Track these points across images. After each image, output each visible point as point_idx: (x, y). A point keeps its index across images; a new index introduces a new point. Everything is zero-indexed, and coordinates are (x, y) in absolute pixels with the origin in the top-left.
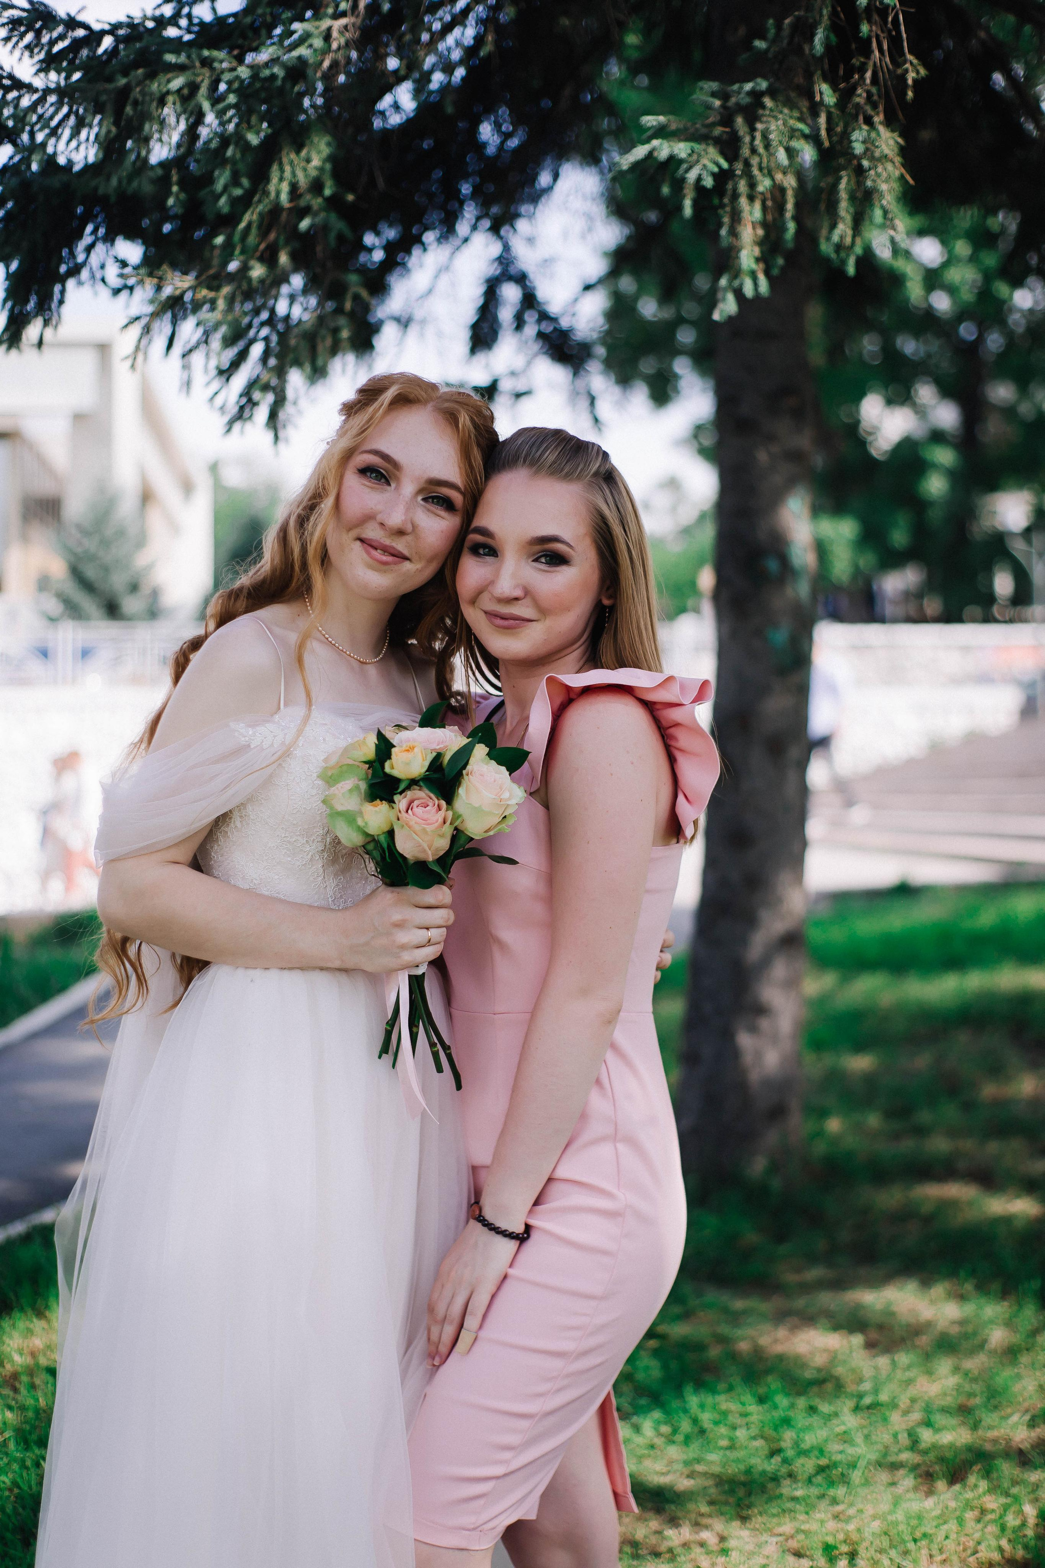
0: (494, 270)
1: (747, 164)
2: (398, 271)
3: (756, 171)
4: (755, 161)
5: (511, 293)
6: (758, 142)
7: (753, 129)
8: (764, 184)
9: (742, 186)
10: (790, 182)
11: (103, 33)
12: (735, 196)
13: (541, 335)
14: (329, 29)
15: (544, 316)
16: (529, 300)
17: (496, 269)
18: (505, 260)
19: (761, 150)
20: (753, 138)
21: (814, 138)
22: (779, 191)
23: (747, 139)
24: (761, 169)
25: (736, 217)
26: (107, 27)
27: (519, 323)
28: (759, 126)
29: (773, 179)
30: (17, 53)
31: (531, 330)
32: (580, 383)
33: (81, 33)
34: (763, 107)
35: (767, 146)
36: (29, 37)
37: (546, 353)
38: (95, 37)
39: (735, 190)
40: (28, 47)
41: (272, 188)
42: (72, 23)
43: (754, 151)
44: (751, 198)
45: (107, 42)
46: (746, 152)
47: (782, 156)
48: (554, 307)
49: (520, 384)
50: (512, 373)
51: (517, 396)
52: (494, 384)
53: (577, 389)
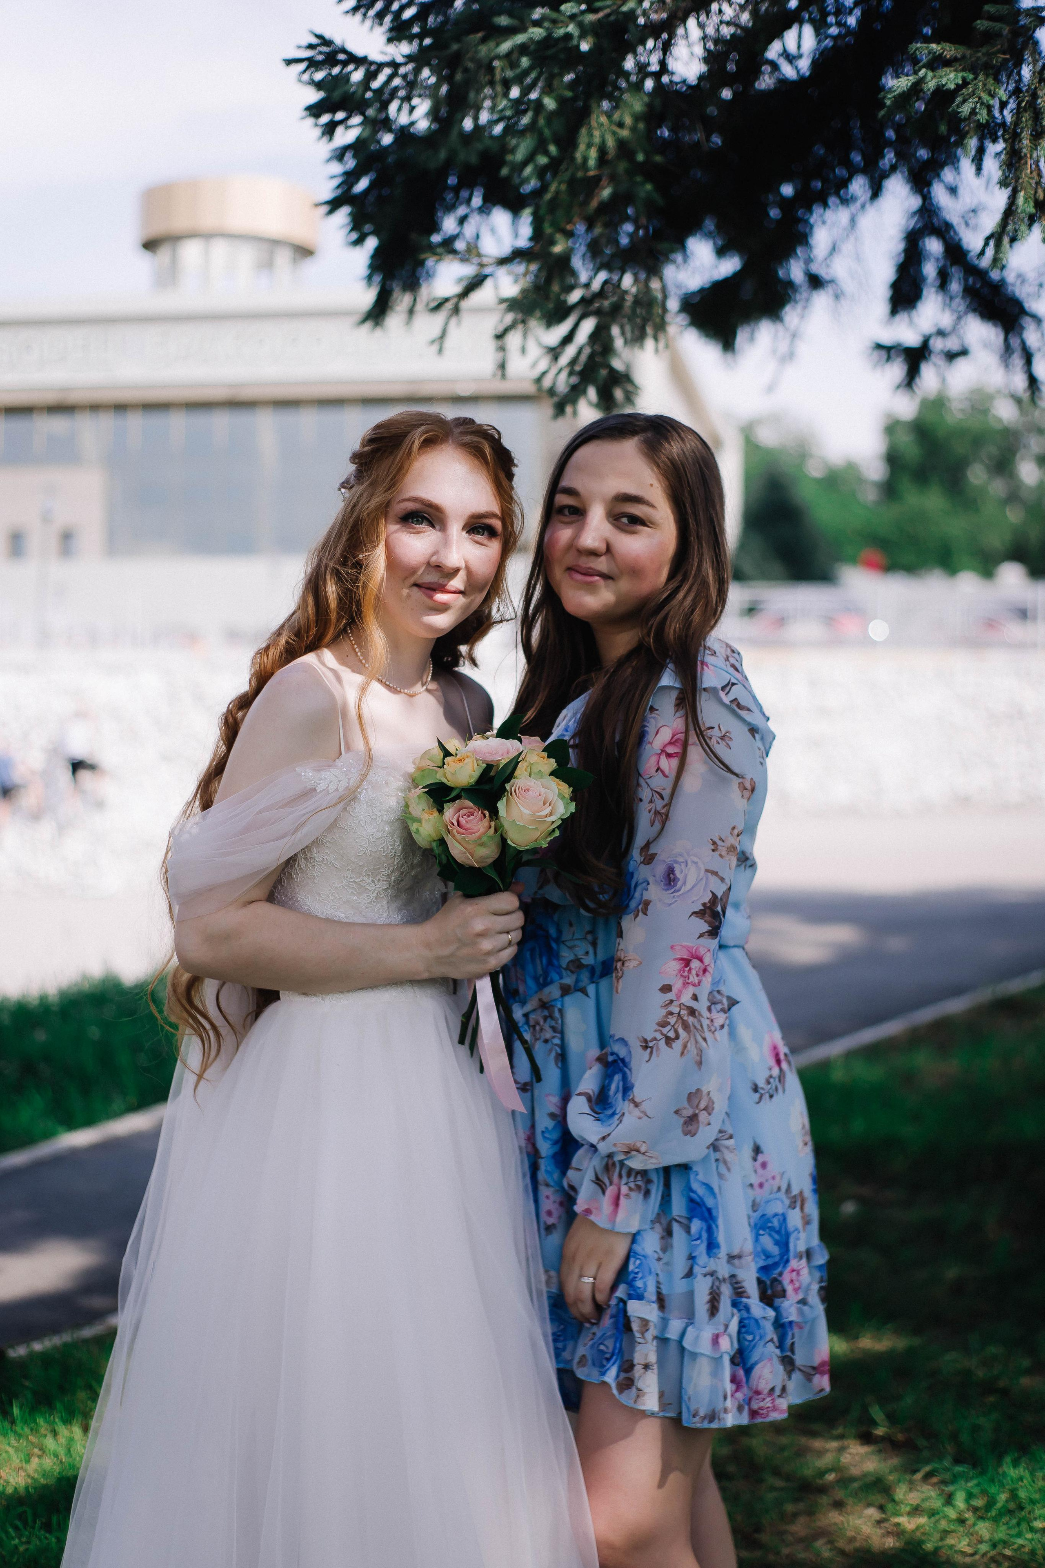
0: (914, 224)
5: (934, 246)
13: (969, 291)
15: (970, 269)
16: (954, 252)
17: (916, 223)
18: (927, 212)
27: (943, 281)
31: (955, 286)
32: (1015, 342)
37: (975, 310)
41: (578, 156)
49: (952, 344)
50: (941, 333)
51: (951, 356)
52: (923, 344)
53: (1009, 347)
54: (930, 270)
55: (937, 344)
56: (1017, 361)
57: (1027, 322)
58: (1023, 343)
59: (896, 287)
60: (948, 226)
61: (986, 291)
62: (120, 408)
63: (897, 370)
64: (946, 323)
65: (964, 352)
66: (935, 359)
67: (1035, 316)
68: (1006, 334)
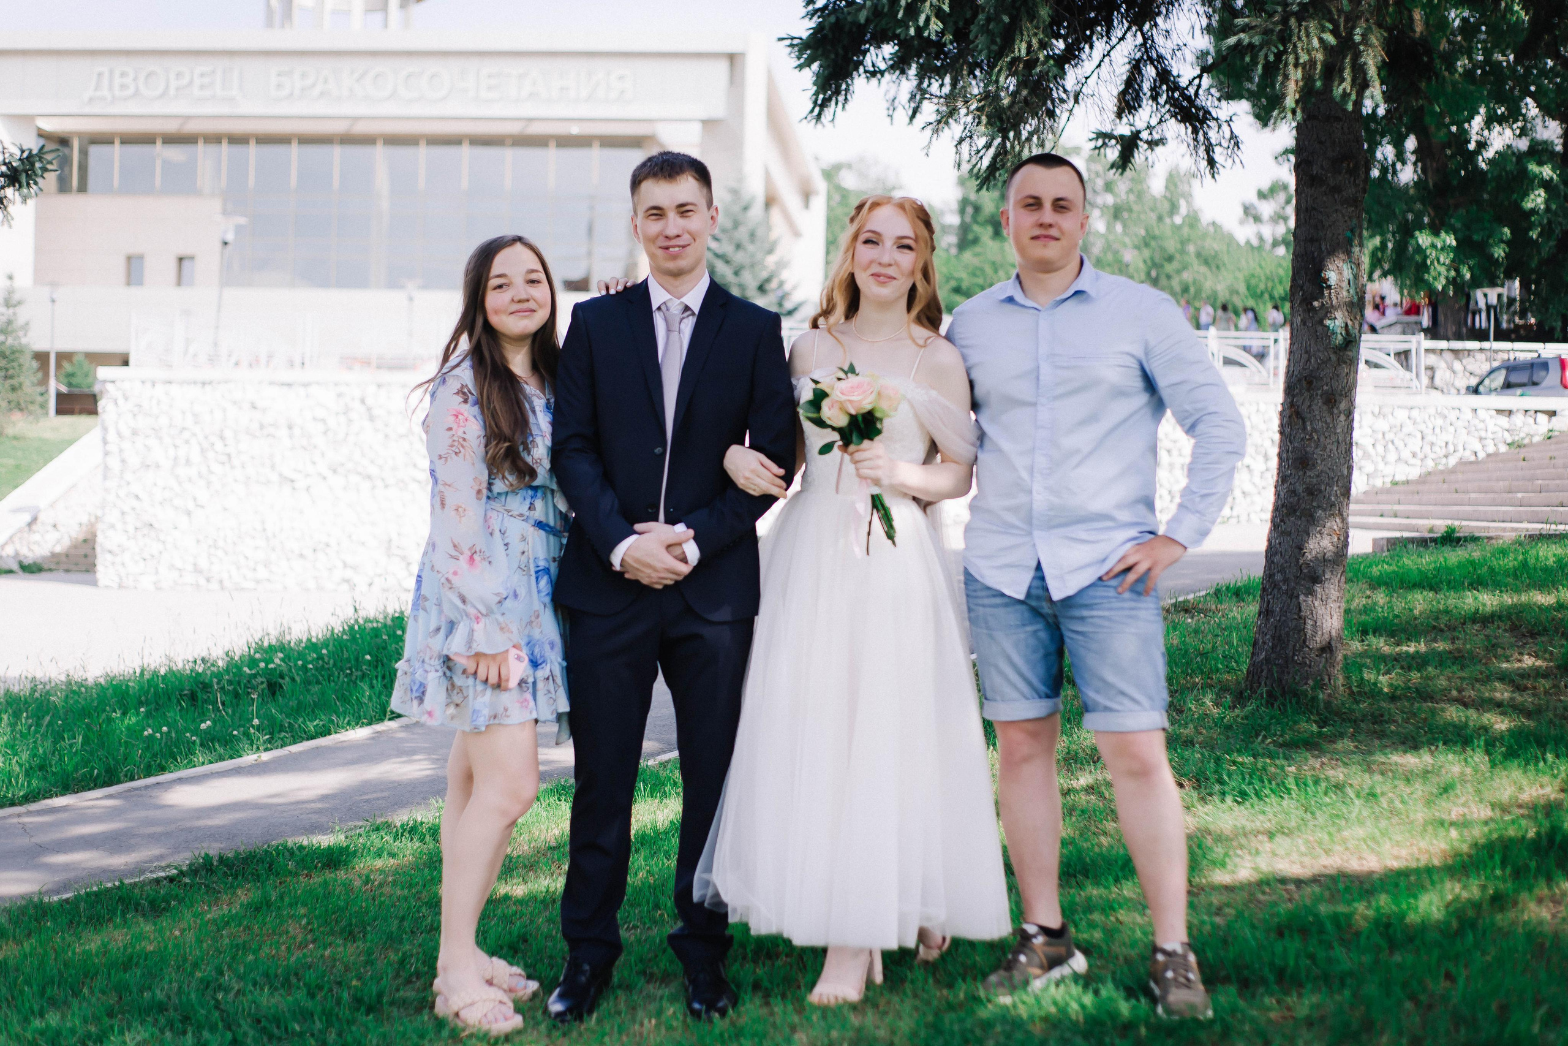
0: (1138, 55)
1: (1295, 46)
2: (1072, 61)
3: (1300, 51)
4: (1299, 45)
5: (1150, 71)
6: (1302, 33)
7: (1300, 25)
8: (1304, 58)
9: (1291, 59)
10: (1320, 56)
12: (1286, 65)
13: (1170, 101)
15: (1176, 87)
16: (1164, 75)
18: (1147, 44)
19: (1304, 38)
20: (1300, 31)
21: (1335, 33)
22: (1312, 62)
23: (1296, 31)
24: (1303, 49)
25: (1286, 77)
27: (1155, 94)
28: (1304, 23)
29: (1310, 55)
31: (1163, 98)
34: (1308, 11)
35: (1308, 35)
37: (1174, 115)
39: (1287, 59)
43: (1299, 38)
44: (1296, 66)
46: (1295, 39)
47: (1316, 43)
49: (1156, 137)
50: (1149, 127)
51: (1152, 144)
52: (1136, 135)
53: (1195, 140)
54: (1146, 86)
55: (1145, 135)
56: (1201, 150)
57: (1210, 123)
58: (1206, 138)
59: (1121, 96)
60: (1160, 57)
61: (1185, 104)
62: (238, 140)
63: (1113, 153)
64: (1154, 122)
65: (1161, 141)
66: (1143, 146)
67: (1217, 119)
68: (1195, 131)
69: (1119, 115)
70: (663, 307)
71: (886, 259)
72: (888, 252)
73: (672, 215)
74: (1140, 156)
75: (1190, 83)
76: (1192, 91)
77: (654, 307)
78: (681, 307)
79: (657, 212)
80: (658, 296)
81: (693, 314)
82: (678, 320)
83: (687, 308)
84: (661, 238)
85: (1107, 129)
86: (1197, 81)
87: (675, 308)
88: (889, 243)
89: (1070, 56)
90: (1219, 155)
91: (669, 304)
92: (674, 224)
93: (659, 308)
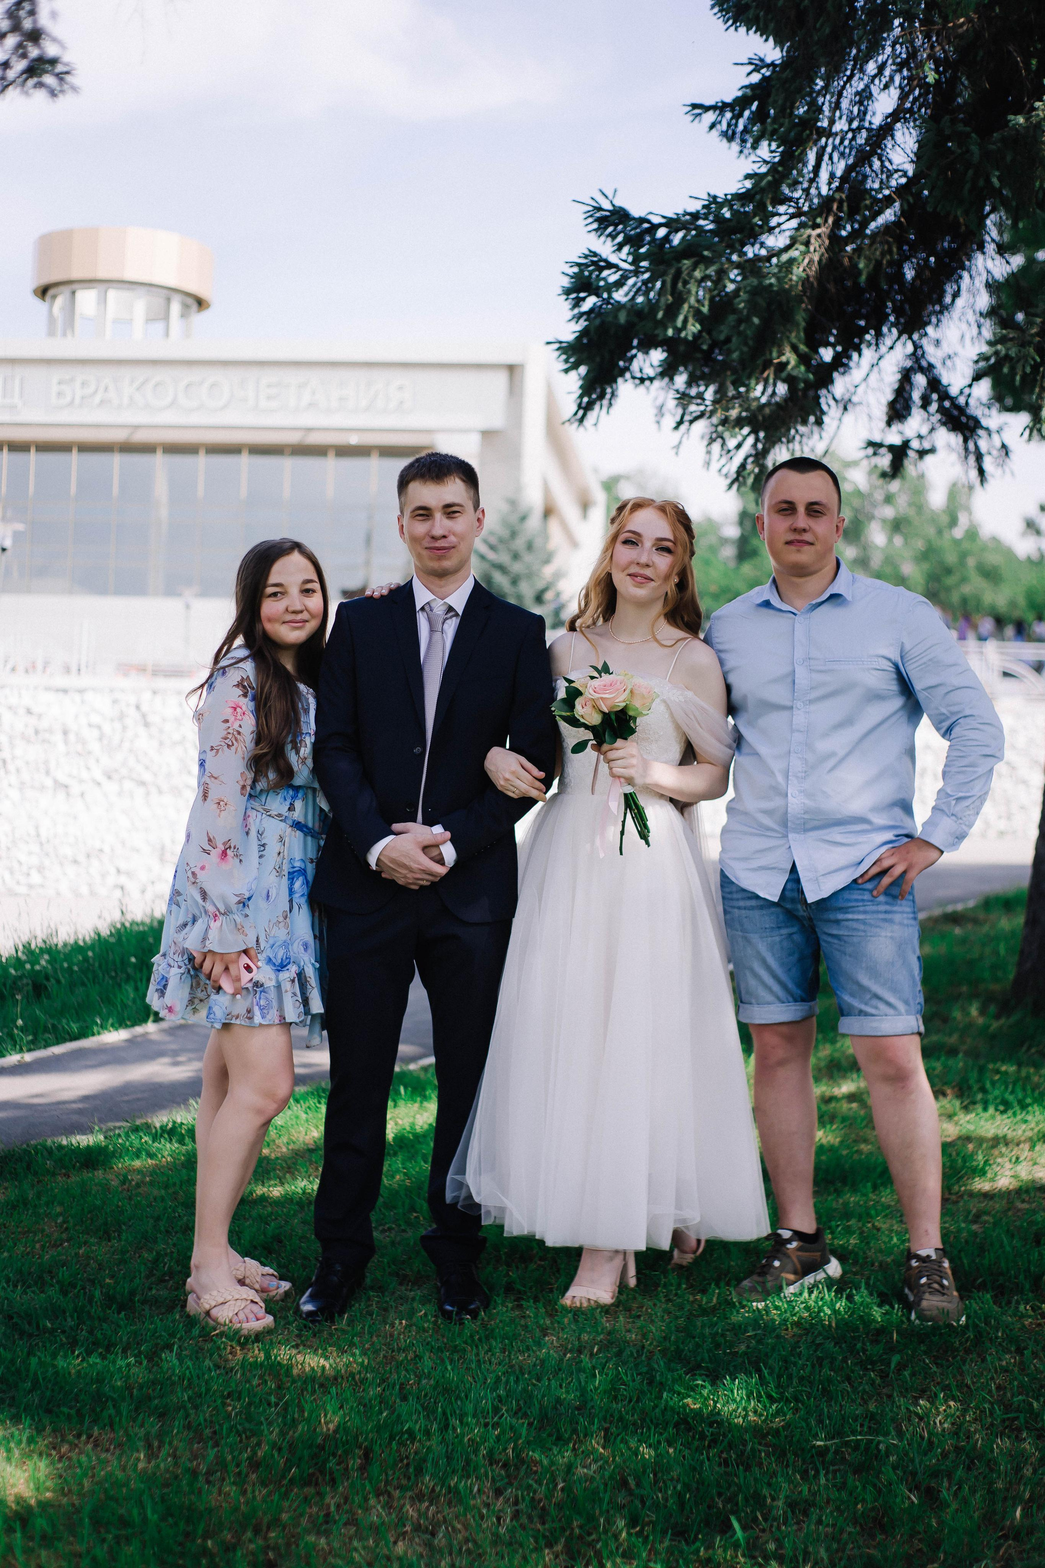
0: (909, 364)
2: (841, 370)
5: (920, 380)
11: (661, 225)
13: (941, 410)
14: (809, 236)
15: (944, 395)
16: (934, 384)
18: (917, 355)
26: (663, 221)
27: (926, 403)
30: (603, 238)
31: (934, 407)
32: (971, 445)
33: (646, 225)
36: (611, 229)
37: (944, 424)
38: (655, 227)
40: (610, 235)
42: (643, 220)
45: (661, 232)
48: (954, 391)
49: (927, 445)
50: (920, 437)
51: (922, 453)
52: (906, 444)
53: (966, 449)
54: (916, 396)
55: (915, 444)
56: (972, 459)
57: (981, 432)
58: (977, 447)
59: (892, 405)
60: (931, 366)
61: (956, 413)
63: (885, 461)
64: (924, 431)
65: (932, 451)
66: (911, 454)
67: (987, 429)
68: (965, 441)
69: (889, 423)
70: (427, 608)
71: (644, 559)
72: (646, 553)
73: (438, 516)
74: (910, 466)
75: (961, 393)
76: (962, 400)
77: (418, 607)
78: (444, 608)
79: (424, 513)
80: (422, 595)
81: (457, 615)
82: (441, 620)
83: (450, 609)
84: (428, 539)
85: (877, 438)
86: (967, 391)
87: (439, 609)
88: (648, 544)
89: (840, 363)
90: (988, 464)
91: (433, 605)
92: (440, 524)
93: (423, 609)
